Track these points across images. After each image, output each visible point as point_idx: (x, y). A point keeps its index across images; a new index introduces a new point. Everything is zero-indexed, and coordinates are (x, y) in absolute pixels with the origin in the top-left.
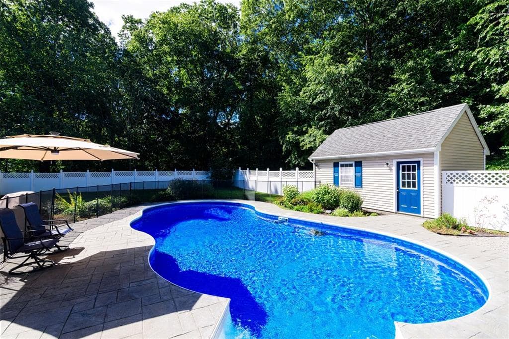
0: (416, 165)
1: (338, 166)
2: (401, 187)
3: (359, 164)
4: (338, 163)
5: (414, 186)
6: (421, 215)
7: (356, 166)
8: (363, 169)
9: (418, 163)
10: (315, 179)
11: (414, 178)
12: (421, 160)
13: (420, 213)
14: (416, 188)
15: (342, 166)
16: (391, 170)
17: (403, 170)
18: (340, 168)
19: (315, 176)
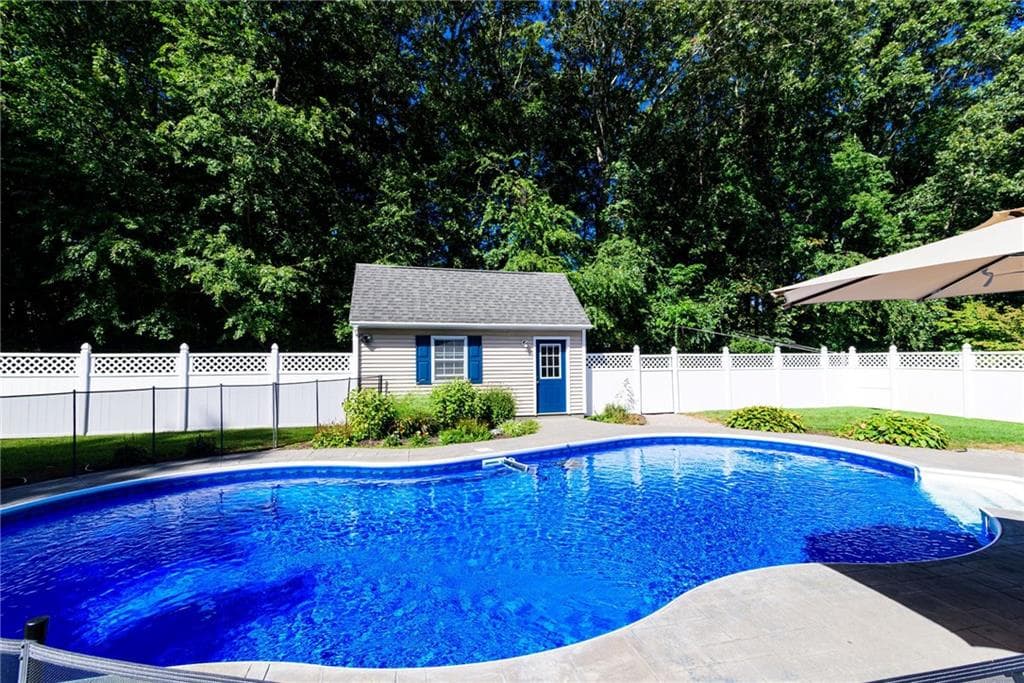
0: (560, 345)
1: (429, 345)
2: (542, 378)
3: (476, 340)
4: (429, 338)
5: (557, 375)
6: (568, 412)
7: (469, 345)
8: (484, 349)
9: (563, 343)
10: (360, 372)
11: (557, 363)
12: (568, 339)
13: (565, 411)
14: (560, 377)
15: (438, 343)
16: (530, 352)
17: (544, 353)
18: (433, 348)
19: (360, 364)
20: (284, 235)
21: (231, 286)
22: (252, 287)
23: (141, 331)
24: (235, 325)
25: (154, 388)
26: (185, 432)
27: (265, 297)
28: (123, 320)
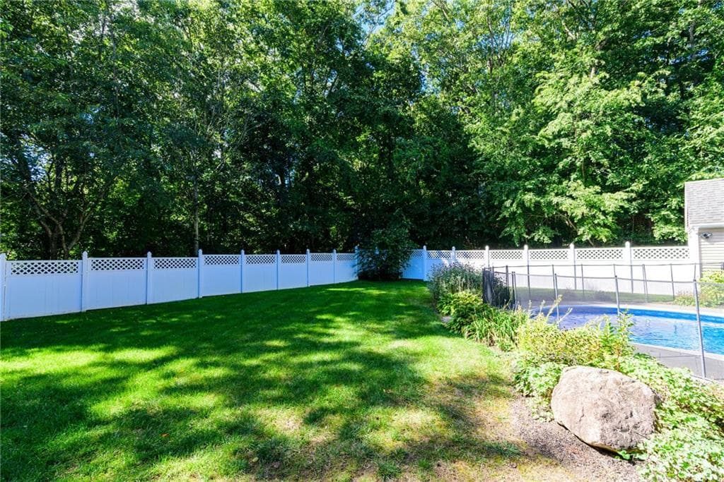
10: (701, 259)
19: (700, 254)
20: (608, 172)
21: (585, 210)
22: (596, 208)
23: (536, 239)
24: (584, 232)
25: (582, 265)
26: (575, 290)
27: (604, 213)
28: (528, 234)
